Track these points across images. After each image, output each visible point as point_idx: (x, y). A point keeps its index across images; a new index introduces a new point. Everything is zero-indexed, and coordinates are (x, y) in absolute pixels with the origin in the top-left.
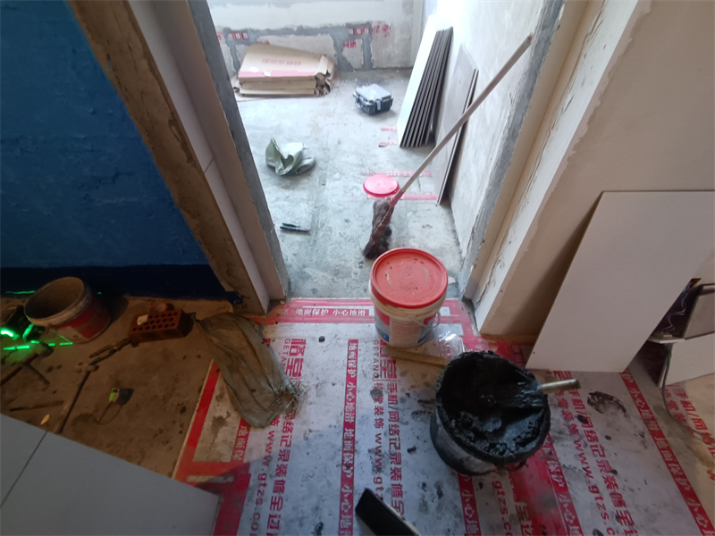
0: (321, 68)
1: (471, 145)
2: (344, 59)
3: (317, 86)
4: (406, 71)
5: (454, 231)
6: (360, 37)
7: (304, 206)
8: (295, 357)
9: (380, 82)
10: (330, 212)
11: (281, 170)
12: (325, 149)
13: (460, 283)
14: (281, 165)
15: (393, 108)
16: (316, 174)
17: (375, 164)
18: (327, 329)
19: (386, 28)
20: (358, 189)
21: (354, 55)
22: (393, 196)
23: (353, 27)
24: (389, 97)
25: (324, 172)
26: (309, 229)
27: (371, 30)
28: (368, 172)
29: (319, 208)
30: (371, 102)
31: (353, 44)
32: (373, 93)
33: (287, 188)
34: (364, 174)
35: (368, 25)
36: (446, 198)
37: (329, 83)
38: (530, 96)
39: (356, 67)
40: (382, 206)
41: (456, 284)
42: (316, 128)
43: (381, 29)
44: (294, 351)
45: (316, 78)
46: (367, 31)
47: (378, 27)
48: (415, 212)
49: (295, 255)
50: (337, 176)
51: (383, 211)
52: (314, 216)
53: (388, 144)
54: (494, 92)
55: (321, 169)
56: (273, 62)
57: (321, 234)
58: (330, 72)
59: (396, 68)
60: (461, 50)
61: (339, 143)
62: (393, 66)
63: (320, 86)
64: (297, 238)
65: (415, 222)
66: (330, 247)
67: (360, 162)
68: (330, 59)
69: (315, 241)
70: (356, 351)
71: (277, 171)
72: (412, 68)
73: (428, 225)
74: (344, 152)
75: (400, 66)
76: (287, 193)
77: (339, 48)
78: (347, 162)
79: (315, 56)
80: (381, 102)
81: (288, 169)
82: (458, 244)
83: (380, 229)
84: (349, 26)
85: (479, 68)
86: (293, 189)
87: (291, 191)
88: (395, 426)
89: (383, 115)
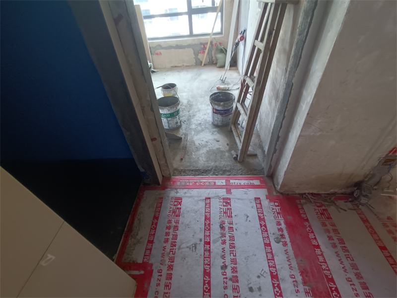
31: (203, 52)
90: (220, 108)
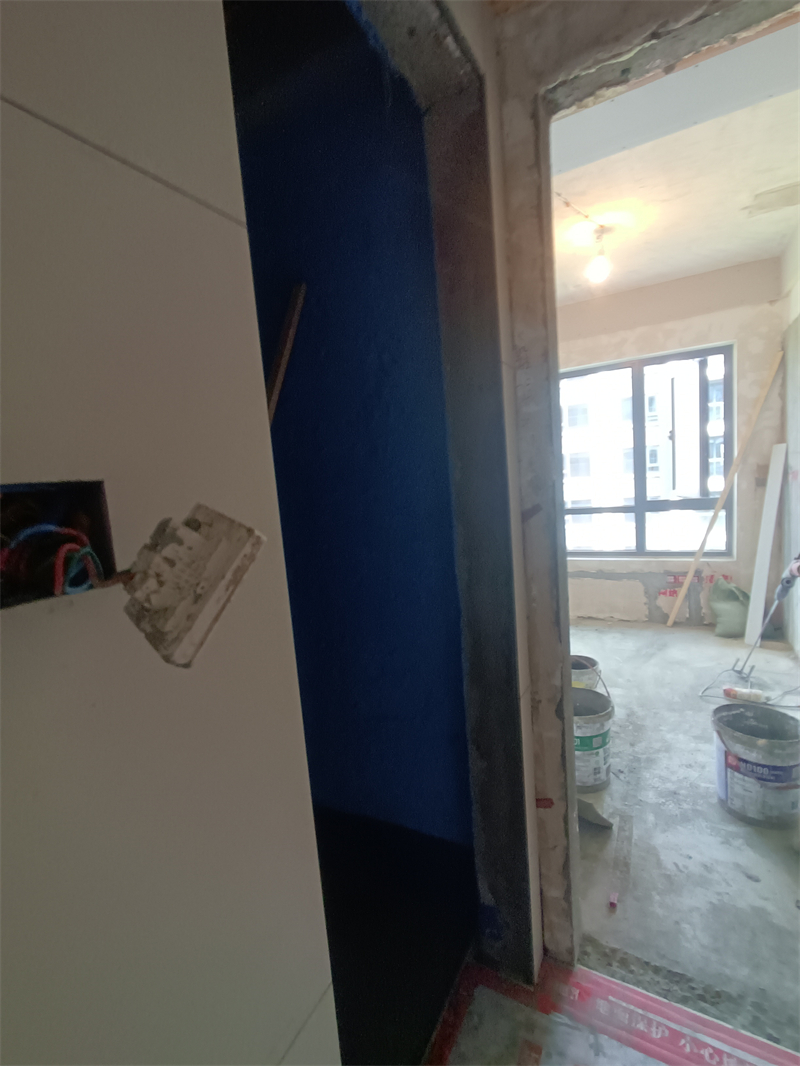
90: (753, 756)
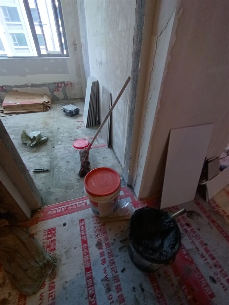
0: (45, 100)
1: (116, 122)
2: (55, 96)
3: (44, 107)
4: (83, 99)
5: (117, 158)
6: (60, 87)
7: (45, 159)
8: (50, 240)
9: (73, 104)
10: (59, 159)
11: (30, 144)
12: (52, 132)
13: (125, 178)
14: (30, 142)
15: (80, 113)
16: (49, 144)
17: (77, 136)
18: (66, 218)
19: (71, 84)
20: (71, 147)
21: (59, 94)
22: (87, 148)
23: (57, 84)
24: (78, 109)
25: (53, 142)
26: (49, 169)
27: (65, 85)
28: (74, 139)
29: (53, 158)
30: (70, 111)
31: (58, 90)
32: (70, 108)
33: (34, 152)
34: (72, 140)
35: (63, 83)
36: (110, 144)
37: (49, 106)
38: (135, 97)
39: (61, 99)
40: (83, 152)
41: (123, 180)
42: (46, 124)
43: (69, 84)
44: (49, 236)
45: (43, 104)
46: (63, 85)
47: (68, 83)
48: (98, 153)
49: (43, 183)
50: (60, 143)
51: (84, 154)
52: (51, 162)
53: (81, 127)
54: (120, 100)
55: (51, 141)
56: (21, 98)
57: (56, 170)
58: (49, 101)
59: (78, 99)
60: (103, 88)
61: (58, 129)
62: (77, 98)
63: (45, 107)
64: (43, 175)
65: (99, 157)
66: (61, 176)
67: (70, 136)
68: (49, 96)
69: (53, 174)
70: (84, 225)
71: (28, 145)
72: (85, 98)
73: (105, 157)
74: (61, 132)
75: (80, 98)
76: (35, 154)
77: (52, 91)
78: (64, 136)
79: (42, 96)
80: (75, 111)
81: (34, 143)
82: (119, 162)
83: (84, 162)
84: (55, 83)
85: (112, 92)
86: (38, 152)
87: (37, 153)
88: (112, 260)
89: (76, 116)
